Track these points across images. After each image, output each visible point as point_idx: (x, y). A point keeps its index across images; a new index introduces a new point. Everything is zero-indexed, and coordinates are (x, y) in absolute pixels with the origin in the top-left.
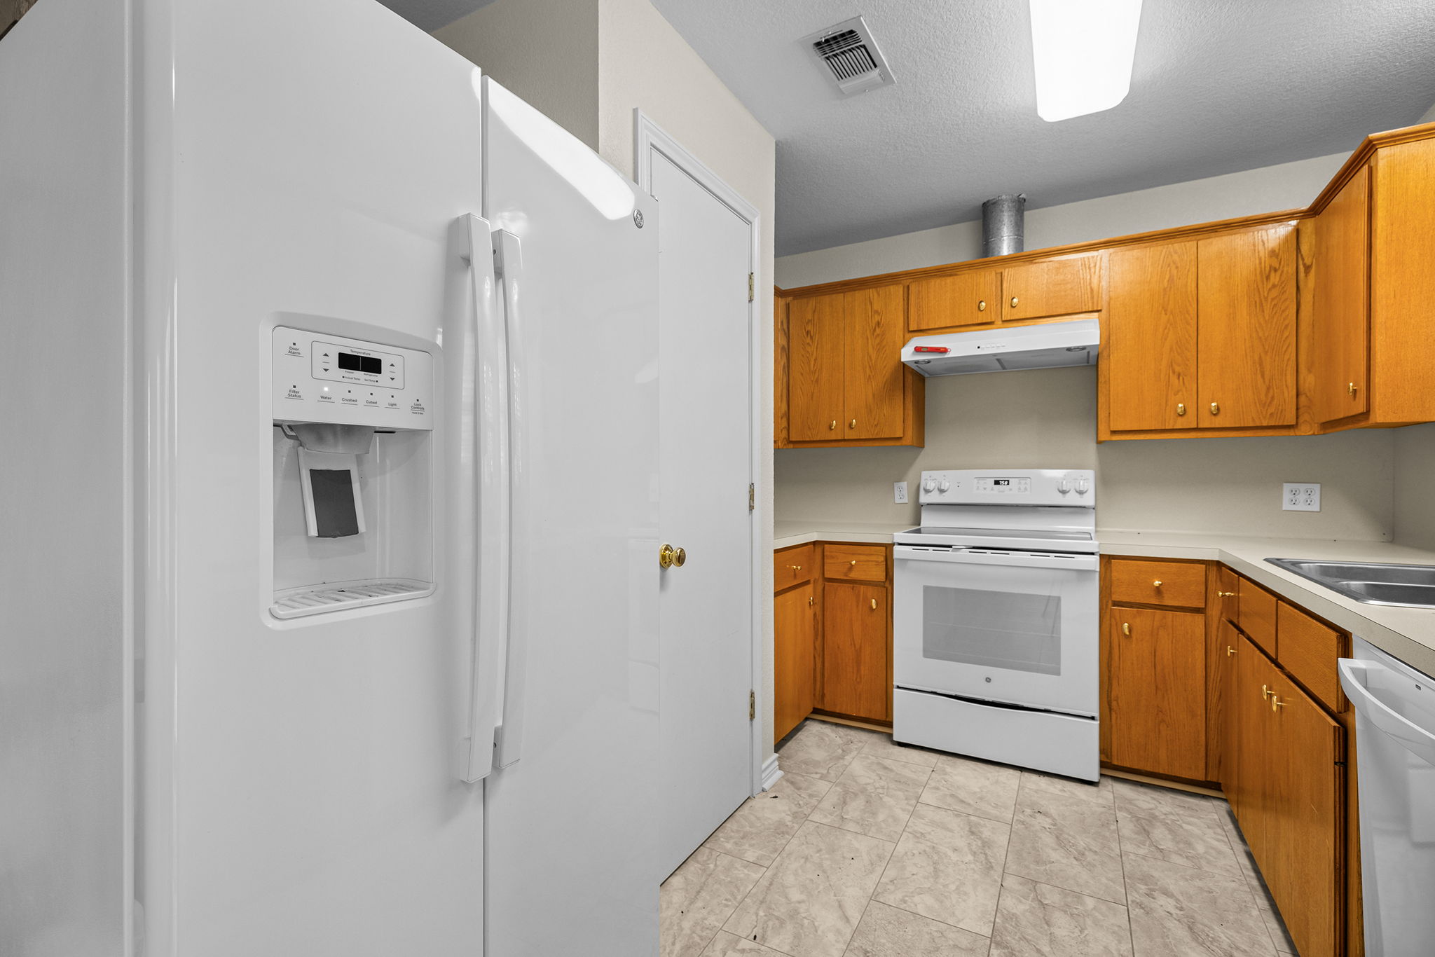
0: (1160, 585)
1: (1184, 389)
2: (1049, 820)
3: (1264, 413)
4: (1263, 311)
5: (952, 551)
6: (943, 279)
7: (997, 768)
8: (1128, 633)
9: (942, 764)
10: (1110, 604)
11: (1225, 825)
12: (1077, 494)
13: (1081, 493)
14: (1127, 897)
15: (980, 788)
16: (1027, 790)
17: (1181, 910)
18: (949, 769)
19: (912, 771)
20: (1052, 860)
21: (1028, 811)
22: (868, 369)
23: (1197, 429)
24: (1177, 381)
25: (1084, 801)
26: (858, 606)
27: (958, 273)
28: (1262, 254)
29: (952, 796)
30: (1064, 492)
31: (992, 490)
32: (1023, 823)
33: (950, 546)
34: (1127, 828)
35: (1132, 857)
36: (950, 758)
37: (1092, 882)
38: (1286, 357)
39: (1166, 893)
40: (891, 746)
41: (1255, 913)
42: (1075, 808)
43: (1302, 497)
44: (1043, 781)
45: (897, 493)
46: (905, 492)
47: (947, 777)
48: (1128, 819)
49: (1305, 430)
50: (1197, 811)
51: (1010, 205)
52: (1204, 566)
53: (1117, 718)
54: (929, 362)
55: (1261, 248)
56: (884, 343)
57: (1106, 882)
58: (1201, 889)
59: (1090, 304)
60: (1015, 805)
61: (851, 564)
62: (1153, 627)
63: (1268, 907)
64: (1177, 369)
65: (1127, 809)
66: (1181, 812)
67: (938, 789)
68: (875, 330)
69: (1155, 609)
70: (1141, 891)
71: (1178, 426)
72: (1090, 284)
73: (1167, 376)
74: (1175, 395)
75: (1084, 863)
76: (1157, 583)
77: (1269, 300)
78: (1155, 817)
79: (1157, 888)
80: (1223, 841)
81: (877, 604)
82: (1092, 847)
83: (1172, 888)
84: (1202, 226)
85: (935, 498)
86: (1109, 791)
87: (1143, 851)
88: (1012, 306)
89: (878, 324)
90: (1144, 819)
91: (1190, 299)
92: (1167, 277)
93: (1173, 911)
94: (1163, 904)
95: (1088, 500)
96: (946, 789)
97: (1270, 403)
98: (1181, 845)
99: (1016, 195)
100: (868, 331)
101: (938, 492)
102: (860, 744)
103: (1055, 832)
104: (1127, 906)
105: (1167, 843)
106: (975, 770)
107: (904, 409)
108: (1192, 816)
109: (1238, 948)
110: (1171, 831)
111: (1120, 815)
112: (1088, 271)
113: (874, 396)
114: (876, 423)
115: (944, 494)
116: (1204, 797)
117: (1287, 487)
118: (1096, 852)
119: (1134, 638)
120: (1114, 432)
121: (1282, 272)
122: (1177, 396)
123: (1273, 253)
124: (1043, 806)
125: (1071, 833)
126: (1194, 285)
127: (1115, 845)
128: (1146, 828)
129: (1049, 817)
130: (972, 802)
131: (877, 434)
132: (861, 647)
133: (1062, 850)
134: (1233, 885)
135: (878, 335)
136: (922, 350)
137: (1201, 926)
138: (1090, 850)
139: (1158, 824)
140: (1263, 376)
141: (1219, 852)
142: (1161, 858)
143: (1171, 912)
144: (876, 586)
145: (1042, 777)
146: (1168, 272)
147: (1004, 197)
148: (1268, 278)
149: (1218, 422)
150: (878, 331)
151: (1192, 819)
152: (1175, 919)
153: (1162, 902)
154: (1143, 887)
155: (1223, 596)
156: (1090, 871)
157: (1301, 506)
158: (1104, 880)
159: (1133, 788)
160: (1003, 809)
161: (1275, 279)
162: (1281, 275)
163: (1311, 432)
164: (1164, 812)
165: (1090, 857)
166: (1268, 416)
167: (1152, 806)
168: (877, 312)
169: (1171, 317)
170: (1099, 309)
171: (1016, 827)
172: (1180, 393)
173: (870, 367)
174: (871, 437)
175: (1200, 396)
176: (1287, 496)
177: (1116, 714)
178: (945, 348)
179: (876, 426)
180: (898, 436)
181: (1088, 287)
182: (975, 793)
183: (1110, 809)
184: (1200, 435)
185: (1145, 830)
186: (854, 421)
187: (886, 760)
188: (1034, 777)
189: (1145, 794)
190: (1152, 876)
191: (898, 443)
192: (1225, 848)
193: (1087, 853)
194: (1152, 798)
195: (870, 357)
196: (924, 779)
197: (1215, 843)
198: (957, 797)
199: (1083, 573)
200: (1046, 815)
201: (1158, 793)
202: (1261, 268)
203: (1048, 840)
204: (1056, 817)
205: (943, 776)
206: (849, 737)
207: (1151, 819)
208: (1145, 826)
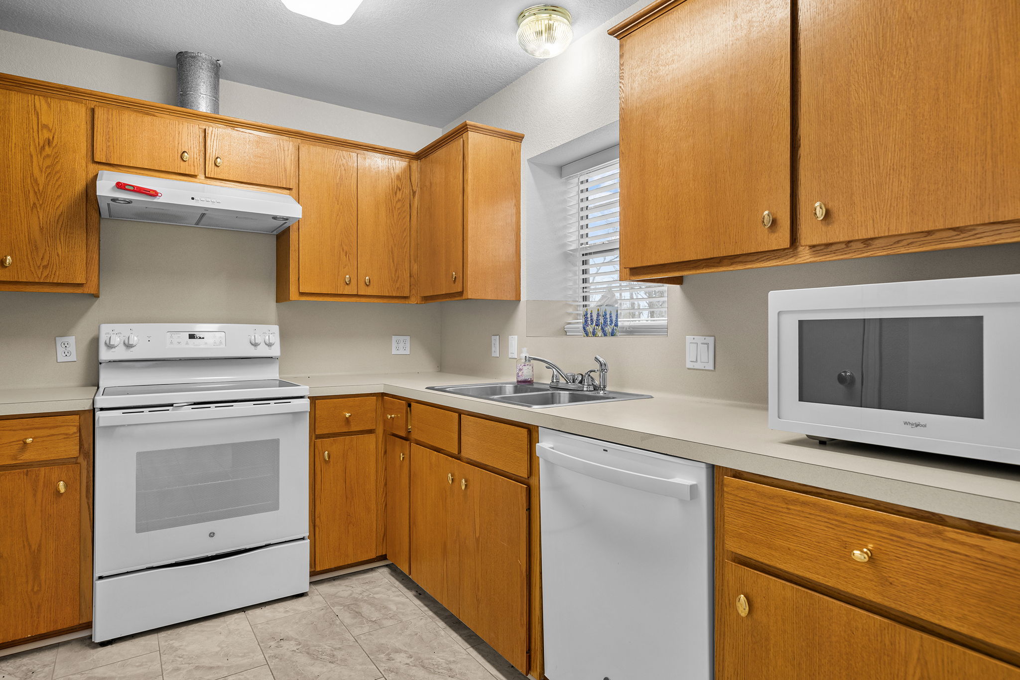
0: (350, 416)
1: (349, 265)
2: (293, 642)
3: (394, 287)
4: (393, 216)
5: (173, 410)
6: (141, 115)
7: (222, 619)
8: (327, 459)
9: (166, 641)
10: (316, 437)
11: (395, 583)
12: (267, 347)
13: (270, 345)
14: (379, 671)
15: (218, 646)
16: (260, 626)
17: (411, 658)
18: (176, 644)
19: (138, 666)
20: (317, 674)
21: (273, 644)
22: (32, 194)
23: (357, 296)
24: (345, 257)
25: (306, 612)
26: (35, 495)
27: (156, 114)
28: (393, 176)
29: (197, 668)
30: (255, 345)
31: (187, 343)
32: (275, 657)
33: (172, 405)
34: (347, 618)
35: (363, 637)
36: (169, 632)
37: (353, 674)
38: (405, 250)
39: (398, 651)
40: (92, 651)
41: (442, 633)
42: (304, 621)
43: (401, 345)
44: (267, 610)
45: (60, 350)
46: (72, 348)
47: (179, 652)
48: (342, 610)
49: (413, 300)
50: (375, 582)
51: (210, 66)
52: (375, 397)
53: (319, 532)
54: (130, 202)
55: (392, 171)
56: (58, 167)
57: (361, 667)
58: (410, 635)
59: (284, 183)
60: (259, 644)
61: (25, 443)
62: (344, 450)
63: (445, 625)
64: (345, 248)
65: (337, 603)
66: (368, 587)
67: (178, 669)
68: (43, 148)
69: (345, 435)
70: (384, 660)
71: (346, 292)
72: (284, 163)
73: (339, 252)
74: (344, 268)
75: (338, 662)
76: (348, 415)
77: (397, 209)
78: (356, 600)
79: (390, 650)
80: (400, 595)
81: (66, 486)
82: (335, 646)
83: (398, 645)
84: (361, 144)
85: (120, 353)
86: (317, 595)
87: (366, 629)
88: (215, 164)
89: (49, 142)
90: (352, 604)
91: (353, 197)
92: (339, 175)
93: (408, 661)
94: (400, 659)
95: (276, 351)
96: (187, 665)
97: (397, 280)
98: (383, 611)
99: (215, 58)
100: (32, 147)
101: (124, 348)
102: (47, 669)
103: (304, 650)
104: (384, 676)
105: (375, 616)
106: (203, 631)
107: (87, 252)
108: (375, 587)
109: (450, 662)
110: (371, 604)
111: (336, 609)
112: (282, 152)
113: (41, 229)
114: (45, 263)
115: (132, 349)
116: (372, 570)
117: (394, 338)
118: (340, 648)
119: (331, 463)
120: (302, 294)
121: (403, 192)
122: (345, 269)
123: (398, 178)
124: (281, 633)
125: (315, 643)
126: (355, 187)
127: (347, 635)
128: (357, 610)
129: (291, 640)
130: (220, 664)
131: (47, 276)
132: (40, 546)
133: (318, 662)
134: (423, 621)
135: (48, 156)
136: (127, 187)
137: (427, 661)
138: (335, 649)
139: (361, 603)
140: (393, 261)
141: (403, 604)
142: (378, 627)
143: (408, 663)
144: (64, 464)
145: (263, 608)
146: (339, 171)
147: (203, 55)
148: (396, 193)
149: (369, 291)
150: (48, 150)
151: (376, 589)
152: (412, 666)
153: (399, 660)
154: (382, 656)
155: (391, 417)
156: (346, 666)
157: (401, 352)
158: (359, 667)
159: (330, 584)
160: (252, 655)
161: (399, 195)
162: (402, 194)
163: (416, 302)
164: (359, 592)
165: (339, 655)
166: (396, 289)
167: (350, 592)
168: (46, 126)
169: (341, 206)
170: (291, 187)
171: (273, 664)
172: (347, 267)
173: (35, 193)
174: (37, 280)
175: (359, 271)
176: (394, 345)
177: (319, 528)
178: (155, 191)
179: (45, 267)
180: (78, 282)
181: (283, 166)
182: (217, 653)
183: (327, 609)
184: (358, 299)
185: (357, 612)
186: (9, 257)
187: (95, 671)
188: (258, 611)
189: (340, 585)
190: (382, 644)
191: (79, 291)
192: (403, 599)
193: (335, 653)
194: (345, 586)
195: (36, 180)
196: (157, 666)
197: (397, 599)
198: (203, 667)
199: (296, 414)
200: (288, 639)
201: (347, 581)
202: (392, 186)
203: (302, 659)
204: (297, 637)
205: (175, 654)
206: (24, 668)
207: (355, 602)
208: (354, 607)
